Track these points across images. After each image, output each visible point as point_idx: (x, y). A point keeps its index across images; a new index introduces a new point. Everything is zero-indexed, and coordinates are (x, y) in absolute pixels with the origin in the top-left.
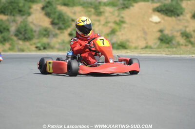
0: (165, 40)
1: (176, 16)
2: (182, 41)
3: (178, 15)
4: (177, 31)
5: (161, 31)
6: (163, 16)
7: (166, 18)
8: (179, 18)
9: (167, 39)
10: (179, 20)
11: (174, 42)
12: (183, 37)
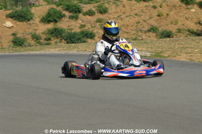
0: (18, 42)
1: (27, 21)
2: (33, 42)
3: (29, 20)
4: (28, 35)
5: (14, 35)
6: (15, 21)
7: (18, 23)
8: (29, 22)
9: (19, 41)
10: (30, 24)
11: (25, 44)
12: (33, 39)
